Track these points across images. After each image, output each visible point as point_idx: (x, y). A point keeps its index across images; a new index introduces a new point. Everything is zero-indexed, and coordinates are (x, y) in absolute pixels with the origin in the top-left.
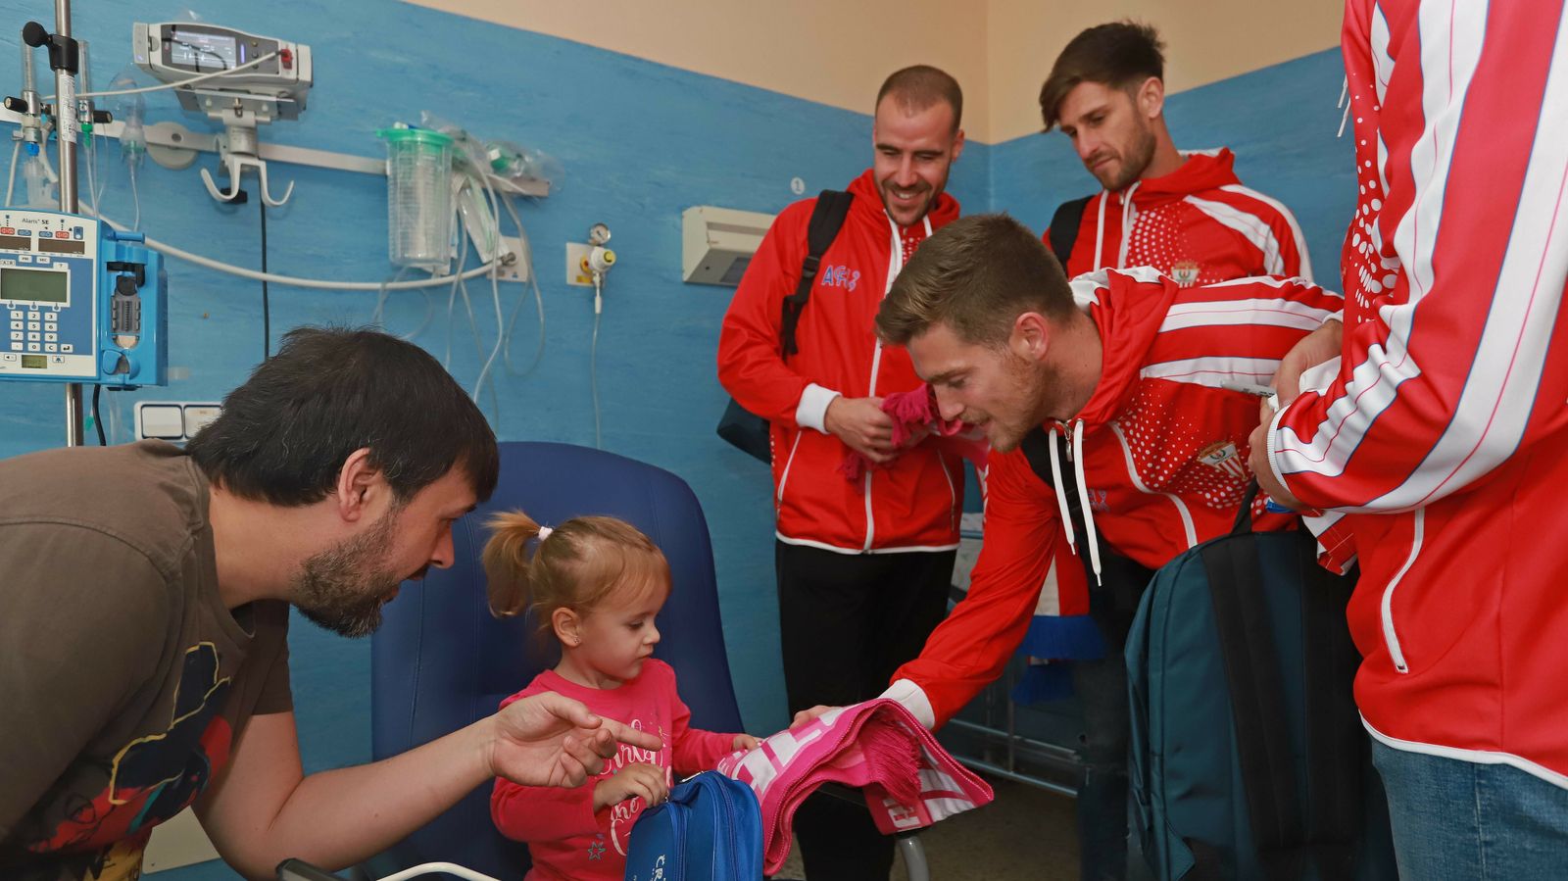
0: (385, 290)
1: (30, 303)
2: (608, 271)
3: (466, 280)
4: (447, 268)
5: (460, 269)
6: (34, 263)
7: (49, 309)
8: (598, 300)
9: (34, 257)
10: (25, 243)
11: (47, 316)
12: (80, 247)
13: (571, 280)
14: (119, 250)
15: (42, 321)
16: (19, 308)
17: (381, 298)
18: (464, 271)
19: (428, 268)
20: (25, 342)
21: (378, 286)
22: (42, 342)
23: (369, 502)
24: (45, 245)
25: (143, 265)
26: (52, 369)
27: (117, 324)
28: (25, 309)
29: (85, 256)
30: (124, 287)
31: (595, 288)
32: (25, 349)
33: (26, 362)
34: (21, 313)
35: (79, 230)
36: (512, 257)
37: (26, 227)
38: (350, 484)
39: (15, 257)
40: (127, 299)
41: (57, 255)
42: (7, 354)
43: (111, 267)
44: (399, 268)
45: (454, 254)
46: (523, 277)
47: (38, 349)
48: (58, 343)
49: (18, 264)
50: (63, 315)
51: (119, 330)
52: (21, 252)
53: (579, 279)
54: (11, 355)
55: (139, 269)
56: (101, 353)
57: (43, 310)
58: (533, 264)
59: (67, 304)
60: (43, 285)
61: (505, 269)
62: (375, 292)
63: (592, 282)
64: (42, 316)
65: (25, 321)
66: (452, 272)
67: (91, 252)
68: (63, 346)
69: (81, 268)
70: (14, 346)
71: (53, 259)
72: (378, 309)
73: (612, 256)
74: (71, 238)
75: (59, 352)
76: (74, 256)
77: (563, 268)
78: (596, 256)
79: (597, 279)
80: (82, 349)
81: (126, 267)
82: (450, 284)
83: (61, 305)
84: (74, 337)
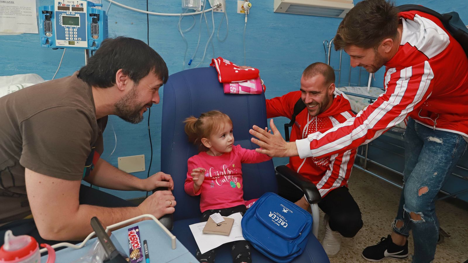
0: (182, 16)
1: (70, 26)
2: (250, 8)
3: (206, 13)
4: (200, 9)
5: (204, 9)
6: (71, 14)
7: (75, 28)
8: (246, 18)
9: (71, 13)
10: (68, 9)
11: (74, 29)
12: (82, 9)
13: (239, 12)
14: (93, 10)
15: (73, 31)
16: (67, 27)
17: (180, 19)
18: (205, 10)
19: (195, 9)
20: (69, 37)
21: (179, 14)
22: (73, 37)
23: (126, 84)
24: (74, 9)
25: (99, 15)
26: (76, 45)
27: (93, 32)
28: (69, 28)
29: (84, 12)
30: (95, 21)
31: (245, 14)
32: (69, 39)
33: (70, 43)
34: (68, 29)
35: (82, 4)
36: (220, 5)
37: (68, 4)
38: (119, 80)
39: (66, 13)
40: (95, 24)
41: (77, 12)
42: (65, 41)
43: (91, 15)
44: (186, 9)
45: (202, 5)
46: (223, 11)
47: (72, 39)
48: (78, 38)
49: (67, 15)
50: (78, 29)
51: (93, 34)
52: (67, 11)
53: (241, 11)
54: (66, 41)
55: (98, 15)
56: (88, 40)
57: (73, 28)
58: (226, 8)
59: (79, 26)
60: (74, 21)
61: (218, 8)
62: (179, 16)
63: (245, 13)
64: (73, 30)
65: (69, 31)
66: (202, 10)
67: (85, 11)
68: (79, 38)
69: (83, 15)
70: (67, 38)
71: (76, 13)
72: (179, 23)
73: (250, 5)
74: (80, 7)
75: (78, 40)
76: (81, 12)
77: (236, 8)
78: (246, 4)
79: (246, 12)
80: (84, 39)
81: (95, 15)
82: (200, 14)
83: (78, 26)
84: (81, 35)
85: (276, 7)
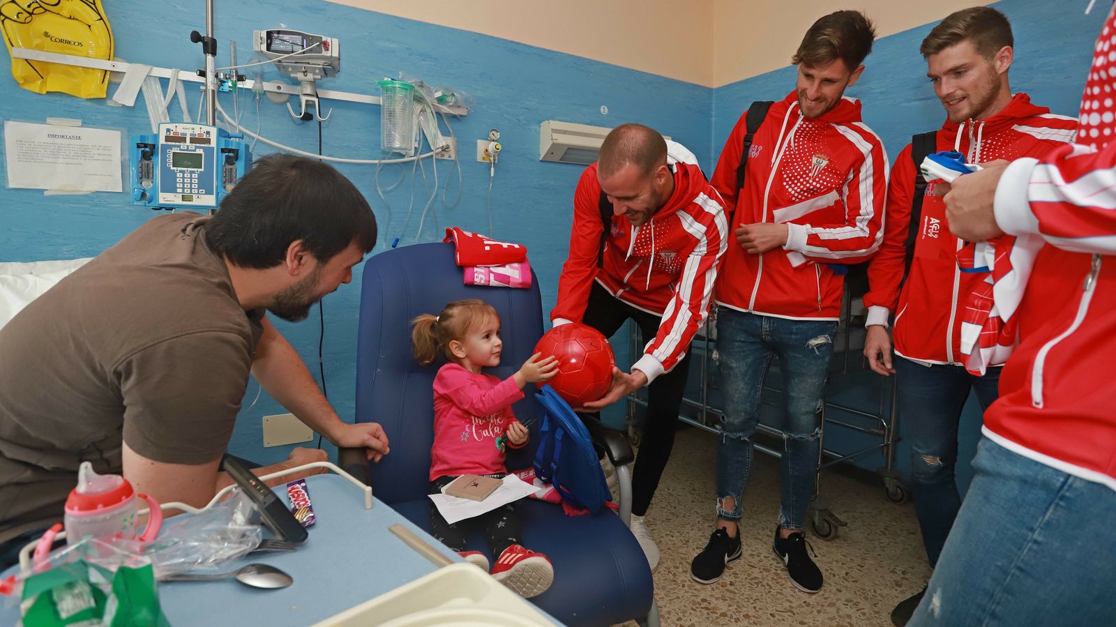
0: (380, 164)
1: (185, 169)
2: (499, 153)
3: (423, 159)
4: (413, 152)
5: (419, 153)
6: (188, 150)
7: (194, 172)
8: (492, 169)
9: (188, 146)
10: (183, 139)
11: (193, 175)
12: (208, 141)
13: (479, 159)
14: (226, 143)
15: (191, 178)
16: (181, 171)
17: (378, 169)
18: (420, 154)
19: (404, 153)
20: (183, 188)
21: (377, 161)
22: (191, 188)
23: (303, 265)
24: (193, 140)
25: (238, 150)
26: (196, 202)
27: (226, 180)
28: (183, 172)
29: (211, 146)
30: (230, 161)
31: (491, 163)
32: (183, 192)
33: (184, 198)
34: (181, 174)
35: (208, 133)
36: (448, 147)
37: (184, 131)
38: (293, 254)
39: (179, 146)
40: (231, 167)
41: (198, 145)
42: (175, 194)
43: (223, 151)
44: (388, 153)
45: (417, 146)
46: (453, 158)
47: (189, 192)
48: (198, 189)
49: (181, 150)
50: (200, 175)
51: (227, 183)
52: (182, 144)
53: (484, 159)
54: (177, 195)
55: (236, 152)
56: (217, 194)
57: (191, 173)
58: (458, 152)
59: (202, 170)
60: (194, 160)
61: (444, 153)
62: (376, 164)
63: (490, 160)
64: (191, 176)
65: (183, 178)
66: (415, 155)
67: (213, 144)
68: (200, 190)
69: (209, 151)
70: (179, 190)
71: (196, 147)
72: (376, 175)
73: (499, 147)
74: (205, 137)
75: (198, 193)
76: (206, 145)
77: (475, 153)
78: (492, 146)
79: (492, 159)
80: (209, 192)
81: (230, 151)
82: (414, 161)
83: (199, 170)
84: (205, 186)
85: (543, 151)
